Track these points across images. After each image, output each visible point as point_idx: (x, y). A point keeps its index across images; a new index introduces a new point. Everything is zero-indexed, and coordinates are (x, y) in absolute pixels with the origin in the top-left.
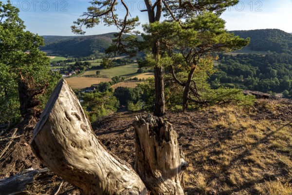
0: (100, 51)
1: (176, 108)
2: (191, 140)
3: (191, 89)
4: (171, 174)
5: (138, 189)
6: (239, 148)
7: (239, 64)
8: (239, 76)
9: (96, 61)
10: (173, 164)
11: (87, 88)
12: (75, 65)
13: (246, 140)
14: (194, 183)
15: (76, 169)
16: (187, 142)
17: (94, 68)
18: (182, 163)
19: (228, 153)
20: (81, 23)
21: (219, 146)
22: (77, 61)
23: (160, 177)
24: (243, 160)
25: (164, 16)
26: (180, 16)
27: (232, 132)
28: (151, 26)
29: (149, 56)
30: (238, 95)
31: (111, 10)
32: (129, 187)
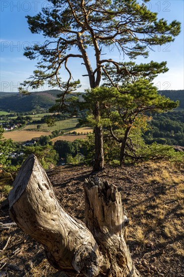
0: (41, 107)
1: (113, 162)
2: (129, 194)
3: (127, 145)
4: (117, 230)
5: (91, 244)
6: (172, 202)
7: (170, 120)
8: (170, 131)
9: (37, 115)
10: (118, 221)
11: (28, 142)
12: (17, 119)
13: (178, 194)
14: (134, 236)
15: (45, 229)
16: (126, 196)
17: (35, 122)
18: (125, 220)
19: (162, 207)
20: (27, 85)
21: (154, 200)
22: (19, 116)
23: (107, 233)
24: (176, 214)
25: (103, 79)
26: (118, 80)
27: (165, 187)
28: (93, 91)
29: (90, 117)
30: (170, 151)
31: (56, 74)
32: (85, 243)
